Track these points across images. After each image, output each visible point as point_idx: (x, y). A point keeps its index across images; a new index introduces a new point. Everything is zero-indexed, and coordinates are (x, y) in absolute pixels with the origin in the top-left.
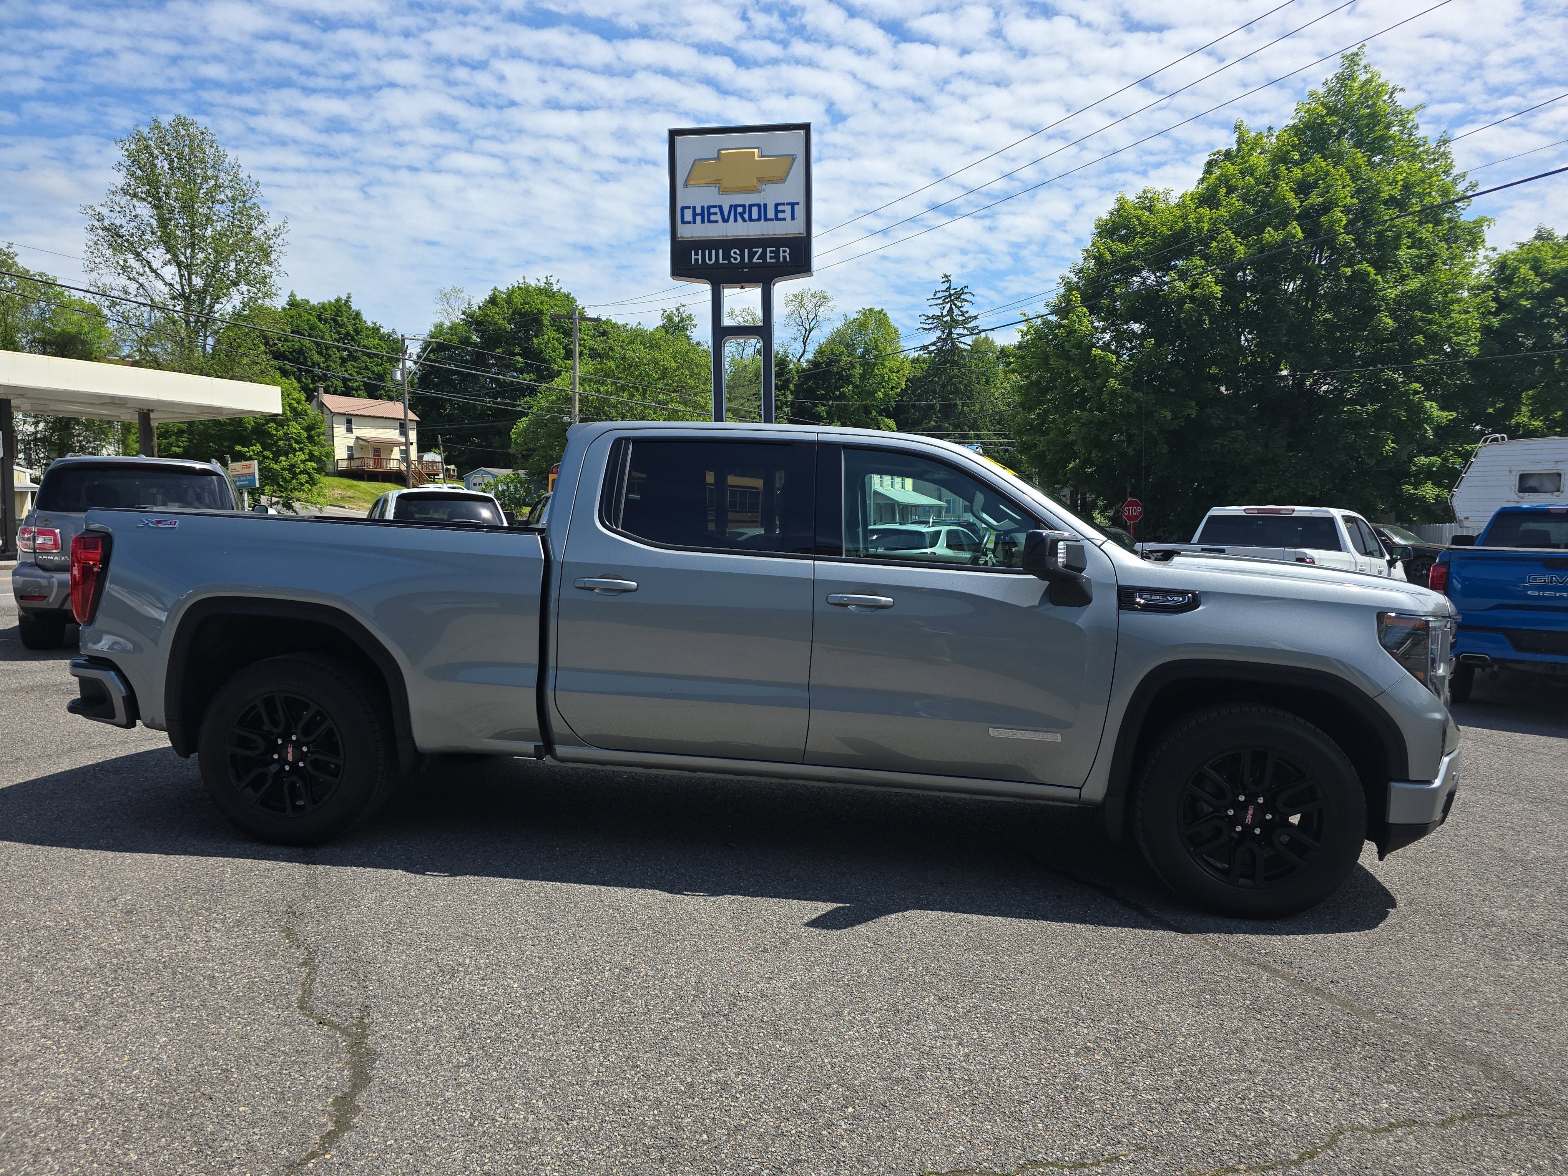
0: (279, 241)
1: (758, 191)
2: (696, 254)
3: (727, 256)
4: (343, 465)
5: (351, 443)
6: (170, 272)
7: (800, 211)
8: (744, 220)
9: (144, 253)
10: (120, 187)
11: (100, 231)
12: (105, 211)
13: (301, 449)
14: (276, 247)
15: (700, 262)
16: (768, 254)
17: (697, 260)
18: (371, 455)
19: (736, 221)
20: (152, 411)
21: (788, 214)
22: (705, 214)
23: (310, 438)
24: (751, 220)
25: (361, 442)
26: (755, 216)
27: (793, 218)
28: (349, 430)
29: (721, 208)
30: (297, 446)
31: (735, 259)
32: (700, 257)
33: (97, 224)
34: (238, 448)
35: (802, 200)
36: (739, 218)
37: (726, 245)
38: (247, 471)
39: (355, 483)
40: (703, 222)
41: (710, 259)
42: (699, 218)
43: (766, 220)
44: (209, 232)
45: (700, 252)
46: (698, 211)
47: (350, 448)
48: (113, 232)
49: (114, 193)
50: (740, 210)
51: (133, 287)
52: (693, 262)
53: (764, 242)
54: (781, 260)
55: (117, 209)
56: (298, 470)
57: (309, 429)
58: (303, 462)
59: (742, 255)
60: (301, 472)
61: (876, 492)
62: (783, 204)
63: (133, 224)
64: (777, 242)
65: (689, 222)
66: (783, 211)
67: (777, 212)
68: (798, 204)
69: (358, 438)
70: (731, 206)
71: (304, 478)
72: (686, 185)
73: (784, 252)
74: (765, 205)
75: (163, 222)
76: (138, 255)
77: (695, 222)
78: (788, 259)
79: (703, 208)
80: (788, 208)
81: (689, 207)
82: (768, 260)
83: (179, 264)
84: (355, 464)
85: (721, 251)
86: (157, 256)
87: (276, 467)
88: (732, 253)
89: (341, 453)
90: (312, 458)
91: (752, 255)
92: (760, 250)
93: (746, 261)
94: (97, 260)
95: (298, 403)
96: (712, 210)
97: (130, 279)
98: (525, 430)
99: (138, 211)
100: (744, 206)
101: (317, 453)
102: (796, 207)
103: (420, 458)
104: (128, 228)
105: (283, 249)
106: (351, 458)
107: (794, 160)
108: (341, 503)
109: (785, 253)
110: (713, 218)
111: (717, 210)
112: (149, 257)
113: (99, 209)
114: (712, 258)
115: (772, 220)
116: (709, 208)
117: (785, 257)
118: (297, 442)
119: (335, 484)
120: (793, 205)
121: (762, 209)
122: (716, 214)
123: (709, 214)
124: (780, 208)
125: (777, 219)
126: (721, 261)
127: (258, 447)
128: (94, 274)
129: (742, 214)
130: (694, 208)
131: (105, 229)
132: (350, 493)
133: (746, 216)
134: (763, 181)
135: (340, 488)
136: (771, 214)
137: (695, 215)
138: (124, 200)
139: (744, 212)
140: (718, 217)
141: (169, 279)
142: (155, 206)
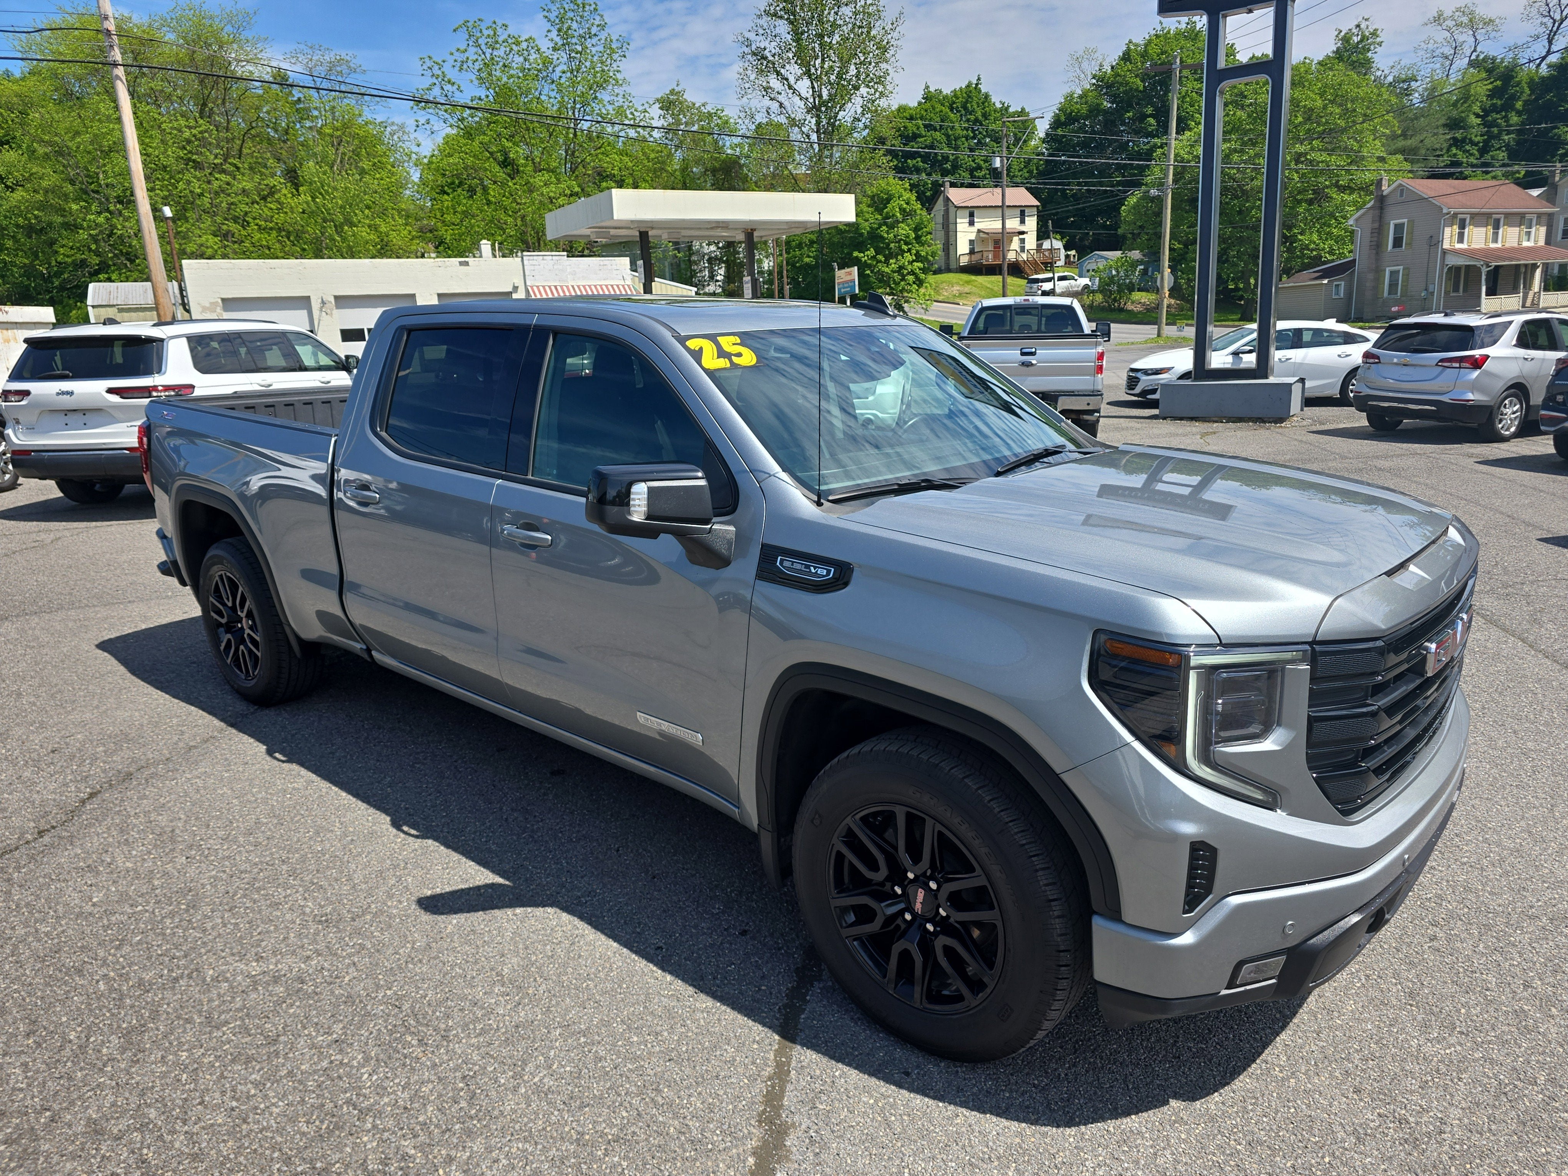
0: (895, 35)
4: (964, 261)
5: (973, 237)
6: (804, 86)
9: (782, 71)
10: (763, 9)
11: (749, 57)
12: (752, 36)
13: (909, 250)
14: (893, 42)
18: (991, 248)
20: (753, 230)
23: (918, 238)
25: (982, 235)
28: (972, 223)
30: (905, 247)
33: (747, 50)
34: (855, 254)
38: (849, 278)
39: (973, 277)
44: (836, 38)
47: (971, 242)
48: (759, 55)
49: (760, 16)
51: (775, 106)
55: (761, 31)
56: (905, 272)
57: (916, 229)
58: (911, 263)
60: (909, 273)
63: (774, 44)
69: (979, 231)
71: (911, 278)
75: (797, 36)
76: (778, 73)
83: (810, 77)
84: (975, 258)
86: (793, 70)
87: (887, 270)
89: (963, 247)
90: (918, 258)
94: (747, 85)
95: (907, 204)
97: (772, 99)
98: (1134, 207)
99: (778, 31)
101: (923, 254)
103: (1039, 246)
104: (771, 48)
105: (899, 43)
106: (972, 252)
108: (957, 300)
112: (787, 75)
113: (747, 35)
118: (906, 244)
119: (954, 281)
127: (871, 252)
128: (745, 99)
131: (754, 54)
132: (967, 289)
135: (958, 283)
138: (765, 21)
141: (804, 94)
142: (791, 23)
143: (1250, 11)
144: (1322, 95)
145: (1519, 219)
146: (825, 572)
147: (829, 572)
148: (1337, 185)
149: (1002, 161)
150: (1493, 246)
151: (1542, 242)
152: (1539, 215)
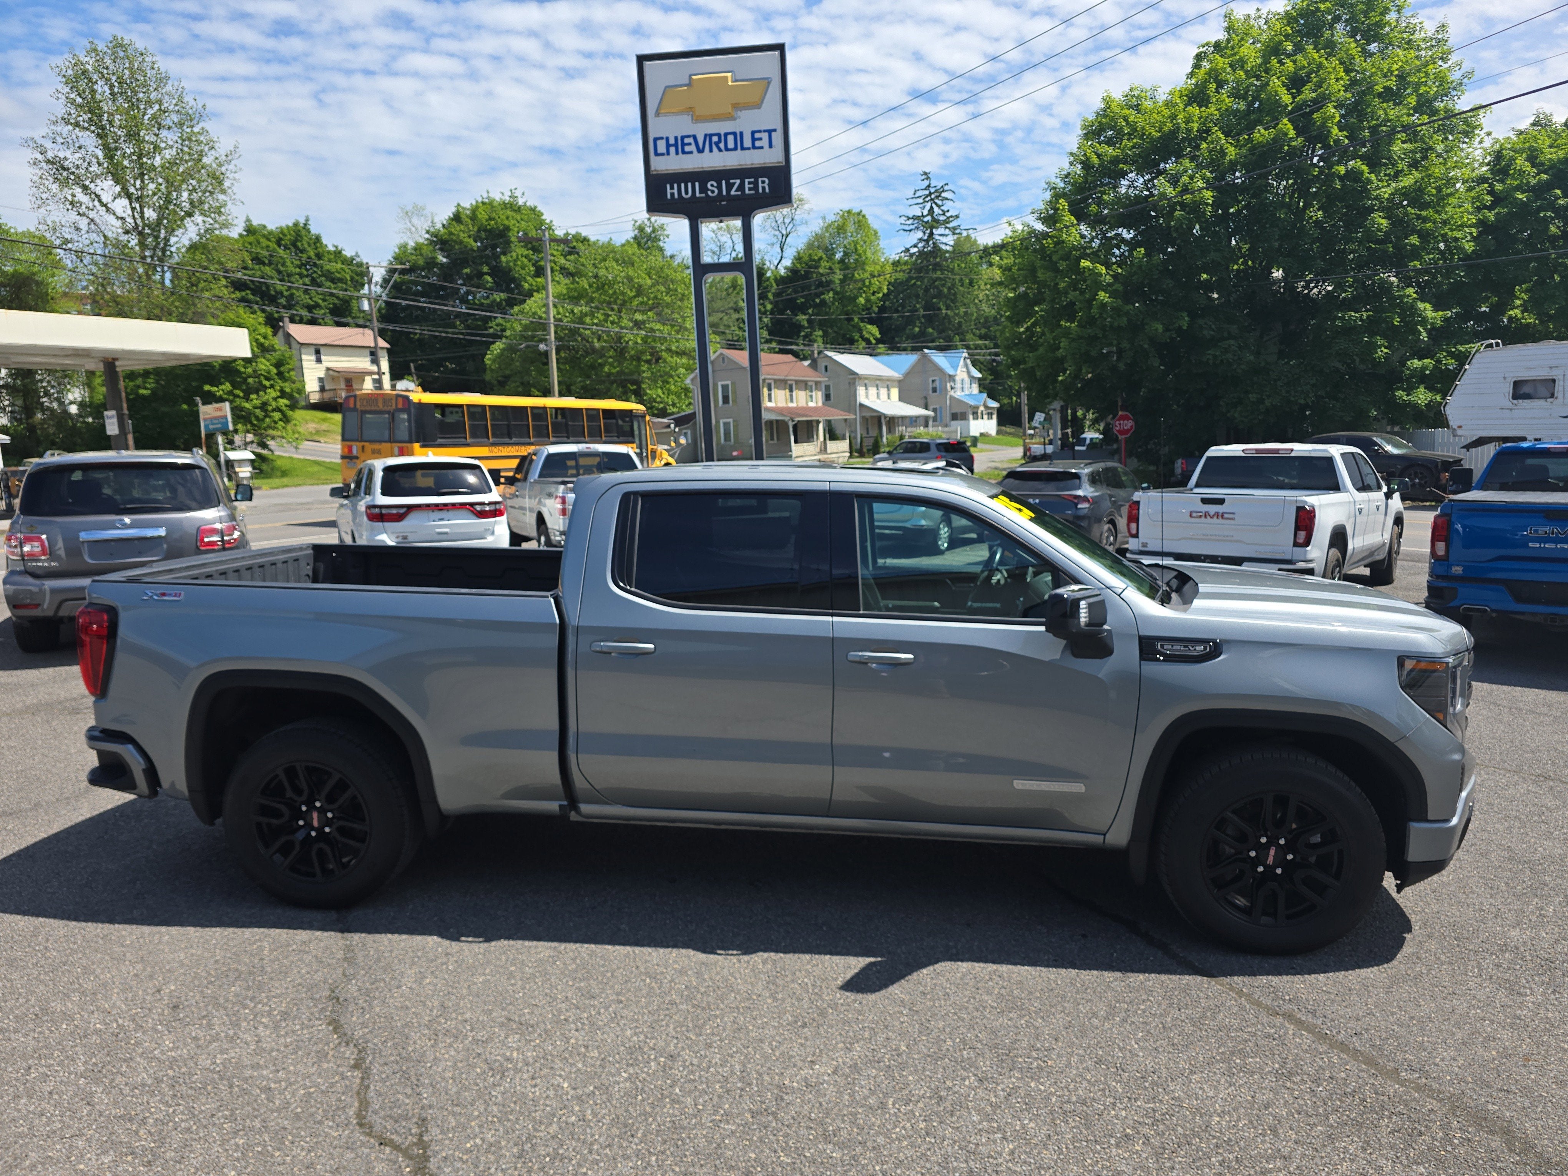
0: (231, 167)
1: (731, 118)
2: (672, 188)
3: (704, 189)
4: (314, 398)
5: (322, 374)
6: (121, 206)
7: (778, 138)
8: (720, 150)
9: (92, 186)
10: (60, 116)
11: (44, 164)
12: (48, 145)
13: (272, 386)
14: (228, 174)
15: (676, 196)
16: (747, 186)
17: (672, 194)
18: (343, 386)
19: (711, 150)
20: (117, 359)
21: (765, 142)
22: (679, 145)
23: (280, 375)
24: (727, 149)
25: (331, 373)
26: (731, 145)
27: (771, 146)
28: (319, 361)
29: (695, 137)
30: (267, 383)
31: (713, 192)
32: (675, 191)
33: (40, 157)
34: (207, 388)
35: (779, 127)
36: (714, 147)
37: (702, 177)
38: (218, 414)
39: (328, 415)
40: (677, 153)
41: (687, 193)
42: (672, 150)
43: (743, 148)
44: (158, 161)
45: (675, 186)
46: (672, 141)
47: (321, 380)
48: (58, 165)
49: (55, 123)
50: (715, 139)
51: (83, 223)
52: (669, 196)
53: (742, 173)
54: (760, 191)
55: (60, 140)
56: (270, 408)
57: (278, 364)
58: (275, 399)
59: (719, 188)
60: (274, 410)
61: (861, 405)
62: (760, 131)
63: (77, 155)
64: (755, 173)
65: (663, 154)
66: (760, 139)
67: (754, 140)
68: (775, 130)
69: (328, 369)
70: (706, 136)
71: (277, 415)
72: (657, 114)
73: (763, 182)
74: (741, 133)
75: (109, 153)
76: (85, 188)
77: (668, 154)
78: (767, 190)
79: (676, 138)
80: (765, 136)
81: (662, 138)
82: (747, 192)
83: (129, 196)
84: (327, 396)
85: (697, 184)
86: (107, 188)
87: (247, 405)
88: (709, 186)
89: (312, 386)
90: (283, 394)
91: (730, 187)
92: (738, 181)
93: (724, 193)
94: (44, 196)
95: (265, 338)
96: (686, 141)
97: (79, 214)
98: (500, 356)
99: (82, 142)
100: (719, 135)
101: (288, 390)
102: (773, 134)
103: (393, 387)
104: (73, 160)
105: (236, 175)
106: (322, 389)
107: (769, 83)
108: (316, 438)
109: (764, 184)
110: (687, 149)
111: (691, 140)
112: (98, 191)
113: (40, 141)
114: (689, 191)
115: (749, 149)
116: (683, 138)
117: (764, 188)
118: (268, 379)
119: (308, 418)
120: (770, 132)
121: (738, 137)
122: (690, 144)
123: (683, 145)
124: (757, 135)
125: (754, 147)
126: (698, 195)
127: (227, 386)
128: (42, 210)
129: (717, 144)
130: (667, 139)
131: (48, 162)
132: (325, 426)
133: (722, 145)
134: (737, 107)
135: (313, 421)
136: (747, 143)
137: (668, 146)
138: (66, 130)
139: (720, 141)
140: (693, 148)
141: (120, 213)
142: (99, 136)
143: (721, 222)
145: (804, 385)
148: (669, 350)
149: (370, 304)
151: (820, 404)
152: (817, 383)
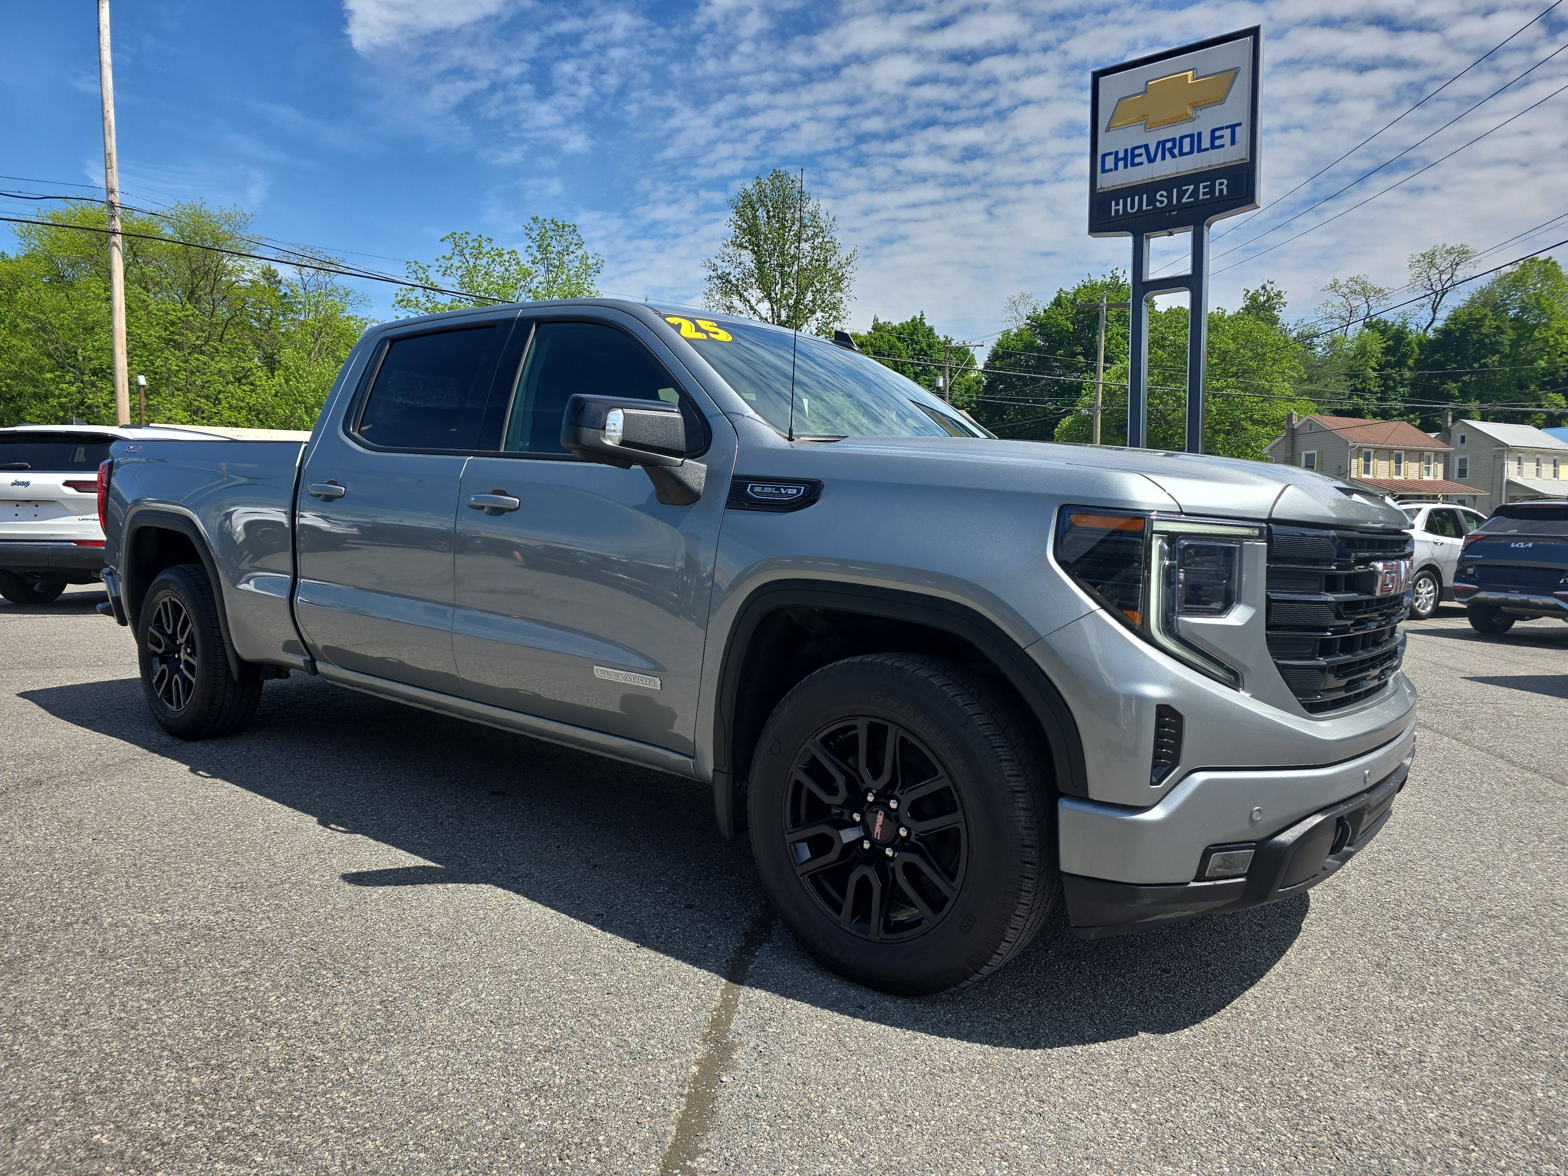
0: (849, 268)
1: (1191, 119)
2: (1117, 204)
3: (1152, 201)
6: (764, 308)
7: (1243, 132)
8: (1174, 156)
9: (745, 294)
10: (730, 240)
11: (715, 280)
12: (719, 263)
14: (847, 274)
15: (1121, 212)
16: (1201, 190)
17: (1117, 211)
19: (1163, 158)
21: (1227, 140)
22: (1129, 158)
24: (1181, 154)
26: (1186, 148)
27: (1233, 142)
29: (1146, 147)
31: (1162, 202)
32: (1121, 207)
33: (713, 274)
35: (1244, 118)
36: (1168, 155)
37: (1150, 188)
40: (1126, 167)
41: (1132, 207)
42: (1121, 164)
43: (1200, 150)
44: (796, 268)
45: (1121, 201)
46: (1121, 155)
48: (724, 278)
49: (726, 246)
50: (1169, 145)
52: (1113, 214)
53: (1195, 178)
54: (1217, 194)
55: (727, 259)
59: (1170, 197)
62: (1221, 128)
63: (738, 270)
64: (1211, 175)
65: (1111, 170)
66: (1222, 137)
67: (1213, 138)
68: (1240, 124)
70: (1159, 143)
72: (1108, 130)
73: (1221, 184)
74: (1200, 134)
75: (760, 264)
76: (741, 296)
77: (1116, 168)
78: (1225, 192)
79: (1126, 151)
80: (1227, 133)
81: (1111, 153)
82: (1201, 197)
83: (770, 299)
85: (1145, 196)
86: (754, 294)
88: (1158, 197)
91: (1181, 195)
92: (1192, 187)
93: (1175, 202)
94: (712, 304)
96: (1137, 152)
98: (1067, 429)
99: (742, 259)
100: (1173, 140)
102: (1237, 129)
104: (735, 274)
105: (852, 275)
107: (1236, 74)
109: (1222, 186)
110: (1137, 160)
111: (1142, 150)
112: (749, 297)
113: (714, 261)
114: (1133, 205)
115: (1207, 149)
116: (1133, 149)
117: (1221, 191)
120: (1233, 127)
121: (1196, 139)
122: (1141, 155)
123: (1133, 156)
124: (1217, 134)
125: (1213, 147)
126: (1144, 208)
129: (1171, 150)
130: (1117, 153)
131: (719, 277)
133: (1176, 151)
134: (1196, 106)
136: (1206, 143)
137: (1117, 160)
138: (731, 250)
139: (1174, 147)
140: (1144, 159)
141: (764, 315)
142: (755, 253)
143: (1171, 234)
144: (1235, 340)
145: (1418, 455)
146: (795, 491)
147: (799, 490)
148: (1251, 418)
149: (945, 381)
150: (1396, 478)
151: (1440, 477)
152: (1437, 453)
